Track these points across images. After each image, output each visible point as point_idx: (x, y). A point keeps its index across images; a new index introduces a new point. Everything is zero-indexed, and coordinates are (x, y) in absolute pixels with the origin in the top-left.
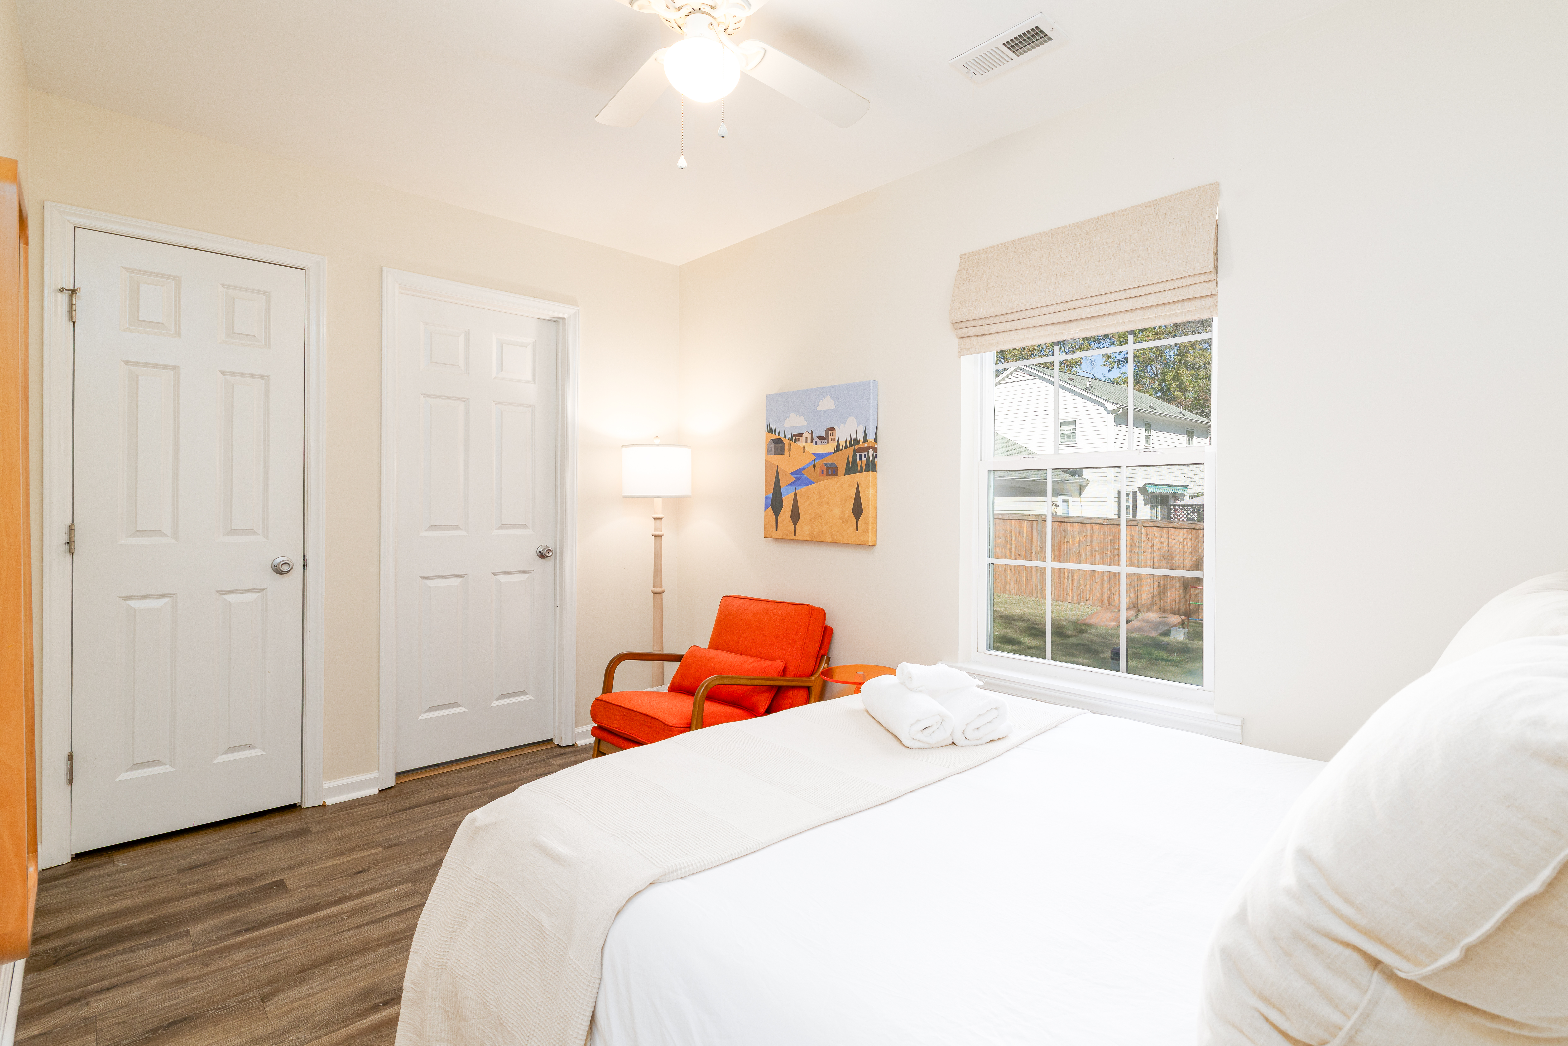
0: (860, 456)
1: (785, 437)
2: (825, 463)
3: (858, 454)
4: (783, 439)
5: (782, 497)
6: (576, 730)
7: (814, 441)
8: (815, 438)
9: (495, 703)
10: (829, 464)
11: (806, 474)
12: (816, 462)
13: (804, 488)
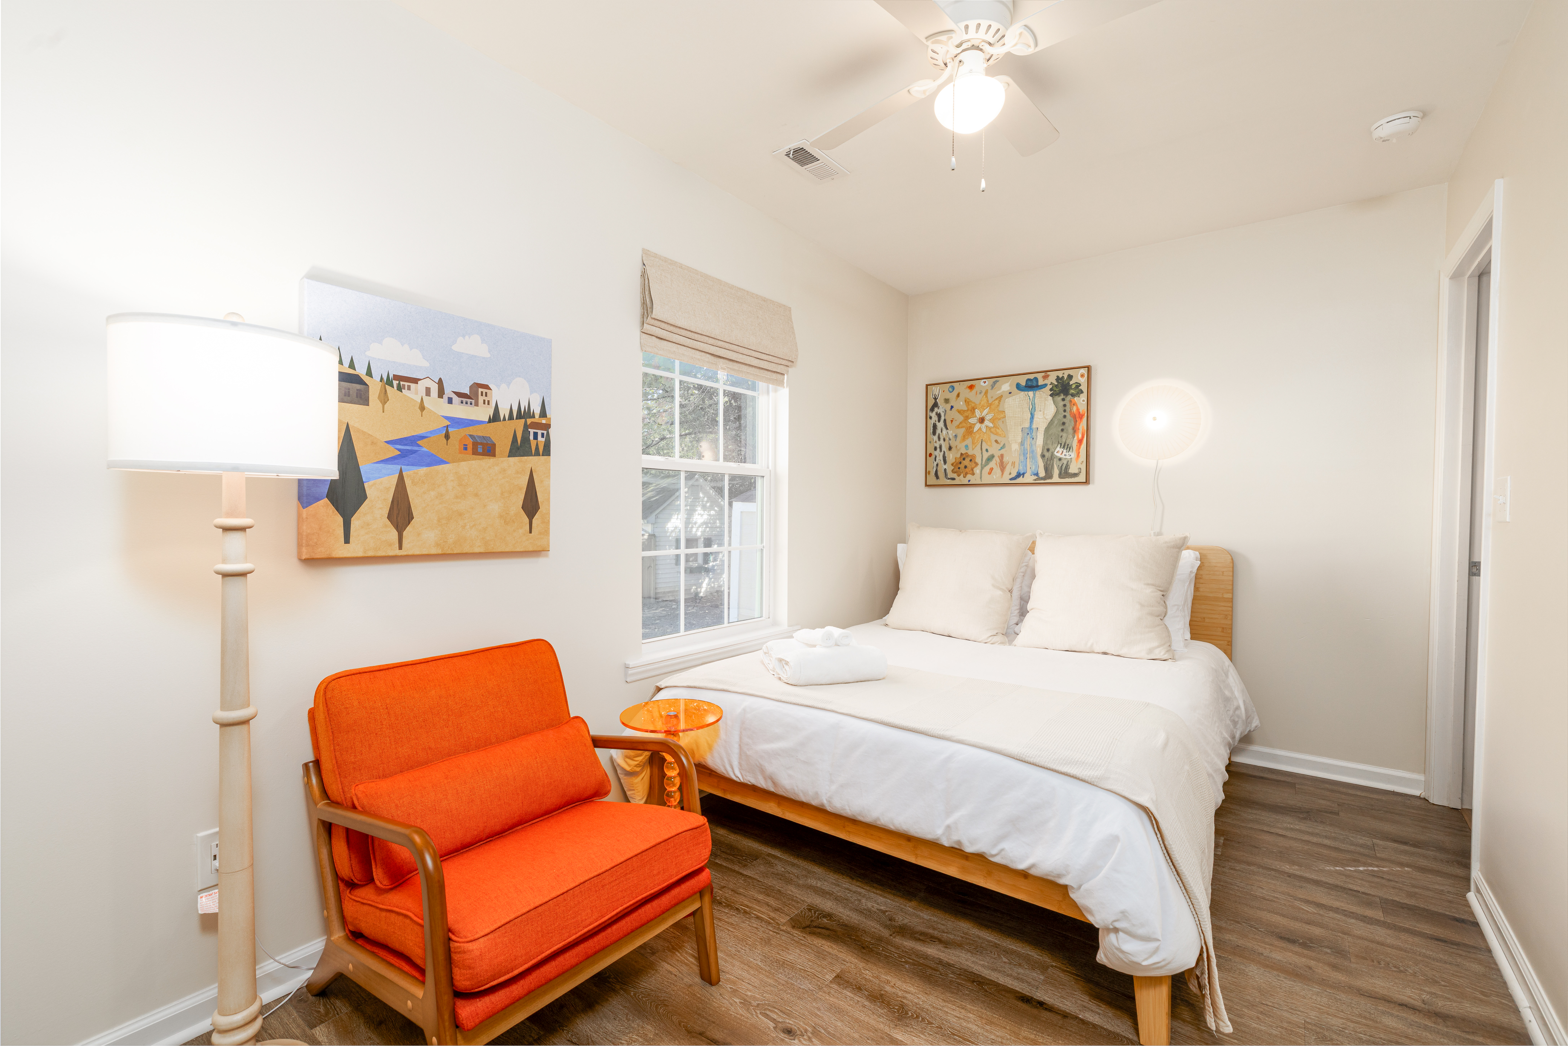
0: (536, 435)
1: (369, 374)
2: (470, 436)
3: (532, 431)
4: (366, 379)
7: (445, 397)
8: (448, 392)
10: (479, 437)
11: (425, 447)
12: (450, 430)
13: (423, 471)
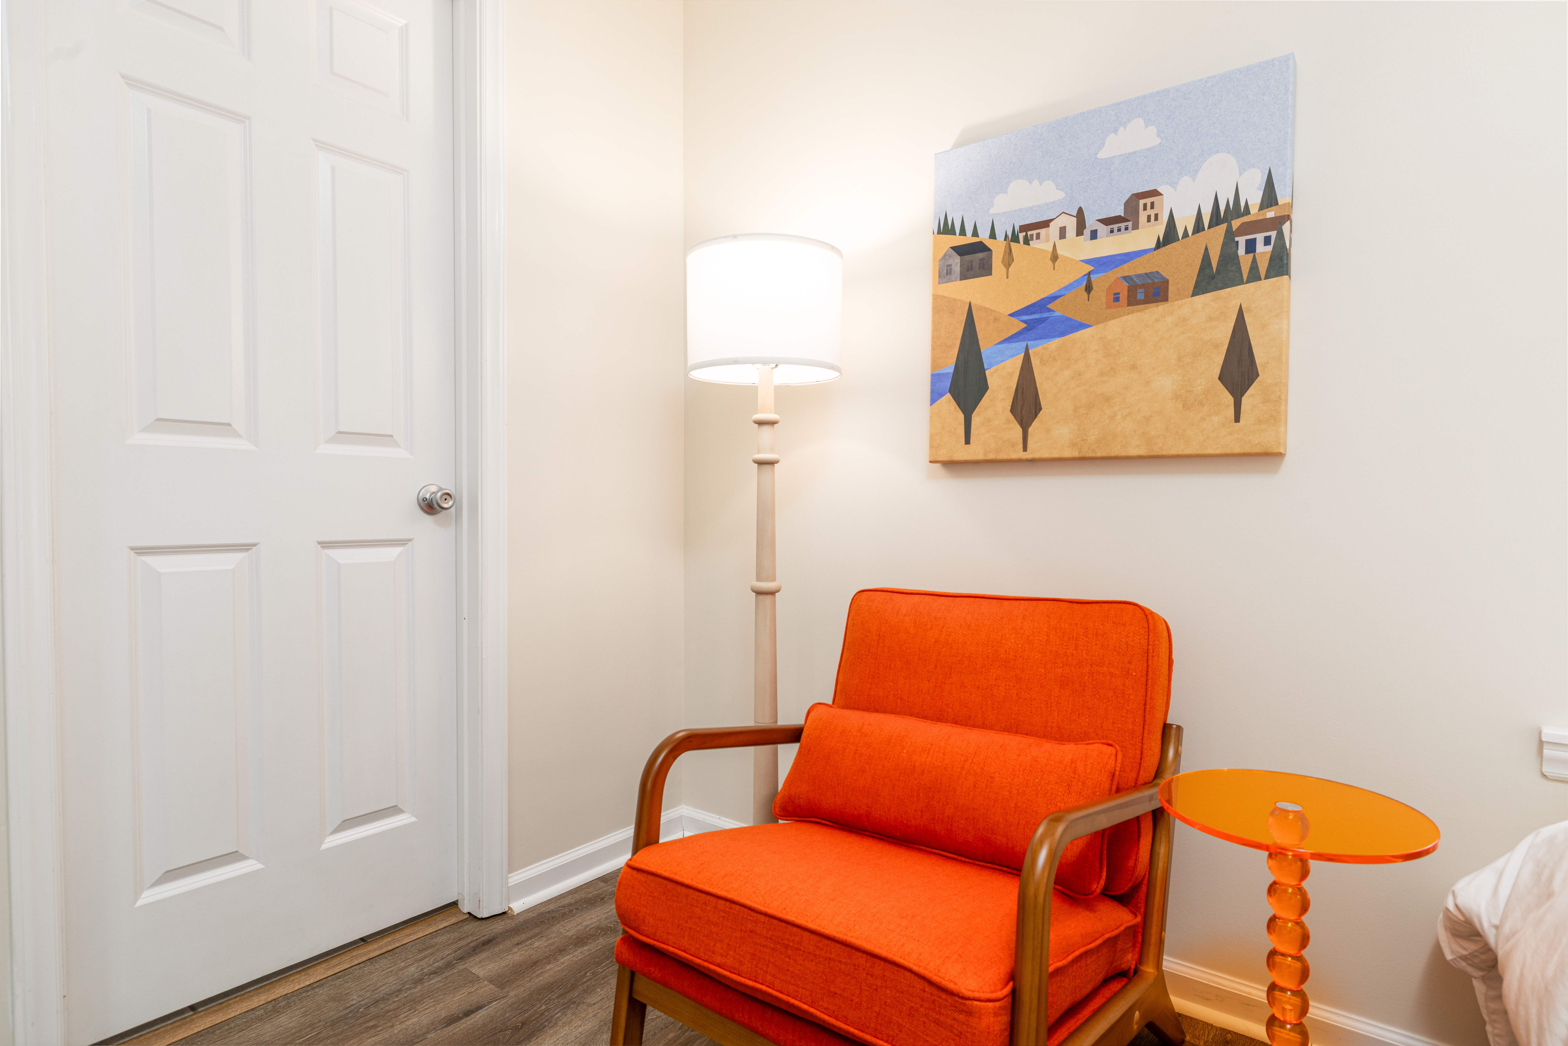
0: (1252, 243)
1: (993, 235)
2: (1125, 277)
3: (1242, 239)
4: (989, 243)
5: (984, 370)
6: (510, 880)
7: (1088, 232)
8: (1091, 223)
9: (332, 841)
10: (1140, 275)
11: (1058, 309)
12: (1094, 277)
13: (1054, 343)
